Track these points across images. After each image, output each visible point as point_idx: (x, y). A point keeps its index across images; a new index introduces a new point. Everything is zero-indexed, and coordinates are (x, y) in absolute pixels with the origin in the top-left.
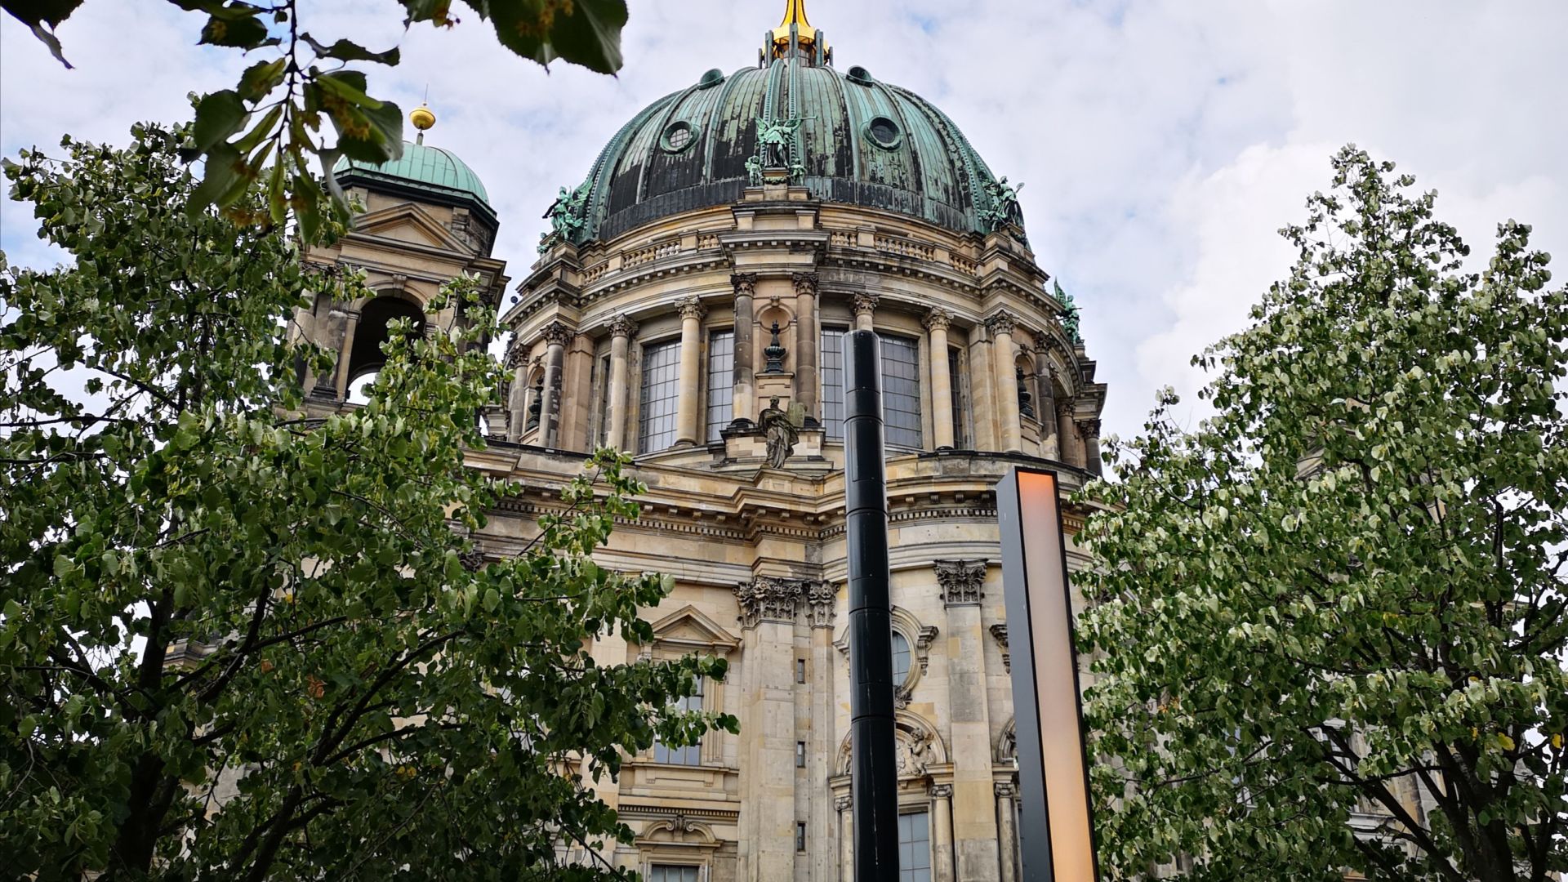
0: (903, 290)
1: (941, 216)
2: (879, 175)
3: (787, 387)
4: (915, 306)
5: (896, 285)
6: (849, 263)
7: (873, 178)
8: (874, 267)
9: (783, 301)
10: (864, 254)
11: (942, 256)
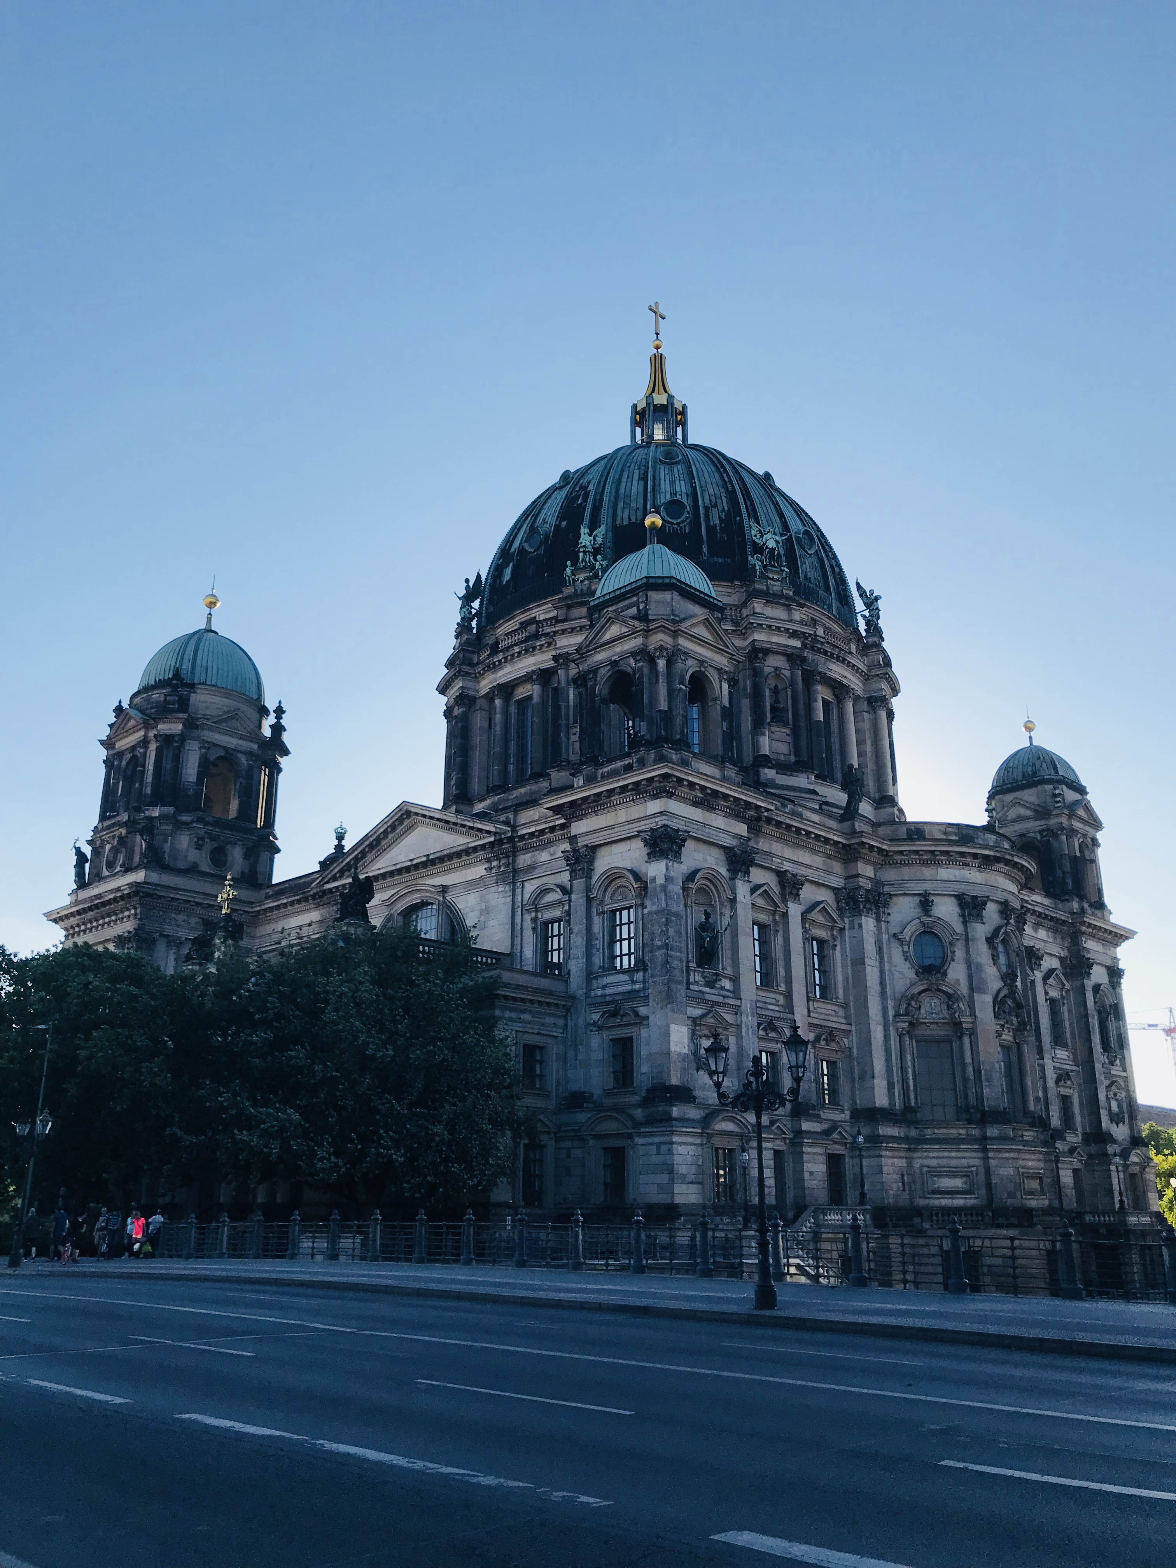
0: (837, 671)
1: (839, 613)
2: (809, 576)
3: (788, 735)
4: (840, 683)
5: (833, 666)
6: (812, 649)
7: (806, 578)
8: (826, 654)
9: (783, 671)
10: (822, 643)
11: (853, 648)
